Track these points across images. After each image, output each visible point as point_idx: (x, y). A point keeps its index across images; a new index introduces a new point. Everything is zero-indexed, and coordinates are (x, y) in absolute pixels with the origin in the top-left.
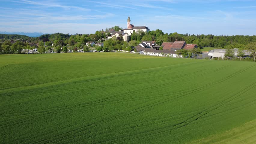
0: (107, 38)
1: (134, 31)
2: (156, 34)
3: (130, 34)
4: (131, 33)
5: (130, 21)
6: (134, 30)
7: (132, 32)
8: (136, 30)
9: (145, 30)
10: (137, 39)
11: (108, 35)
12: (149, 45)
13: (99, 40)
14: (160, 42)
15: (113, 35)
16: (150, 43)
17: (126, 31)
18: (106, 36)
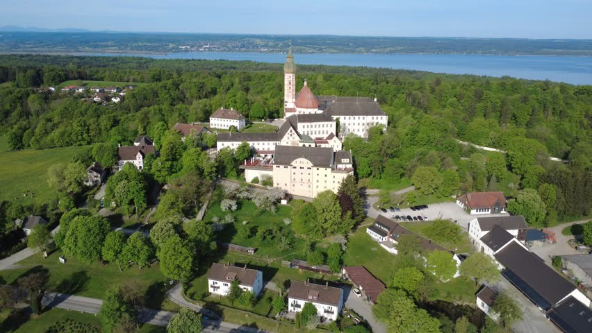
6: (335, 118)
8: (344, 120)
9: (382, 121)
15: (282, 167)
16: (520, 231)
17: (306, 127)
18: (241, 167)
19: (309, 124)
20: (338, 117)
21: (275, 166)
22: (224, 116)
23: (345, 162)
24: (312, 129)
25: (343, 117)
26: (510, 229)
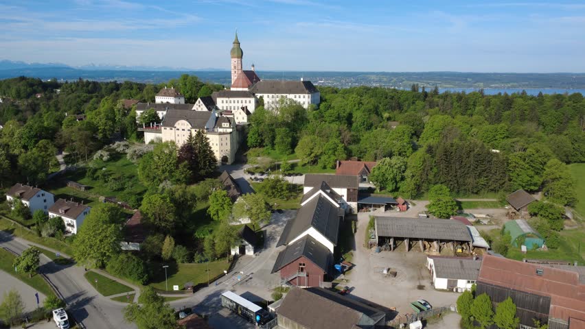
0: (140, 136)
1: (259, 103)
2: (350, 115)
3: (241, 118)
4: (248, 113)
5: (240, 55)
6: (258, 95)
7: (251, 108)
8: (268, 99)
9: (304, 100)
10: (273, 145)
11: (148, 125)
12: (345, 198)
13: (99, 152)
14: (394, 178)
15: (168, 128)
16: (348, 190)
17: (225, 102)
18: (139, 129)
19: (227, 99)
20: (261, 95)
21: (163, 128)
22: (165, 95)
23: (225, 126)
24: (230, 105)
25: (267, 95)
26: (336, 187)
